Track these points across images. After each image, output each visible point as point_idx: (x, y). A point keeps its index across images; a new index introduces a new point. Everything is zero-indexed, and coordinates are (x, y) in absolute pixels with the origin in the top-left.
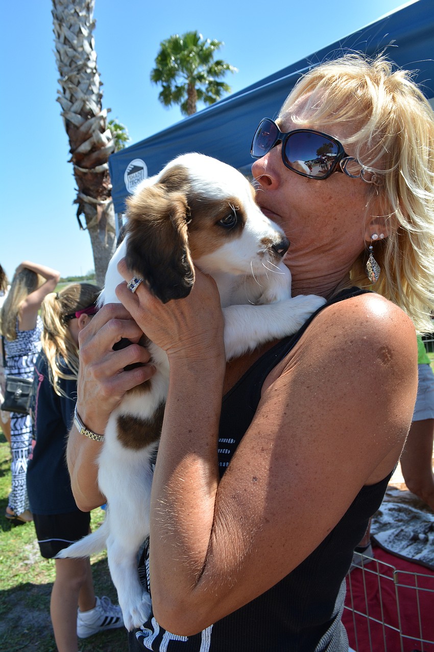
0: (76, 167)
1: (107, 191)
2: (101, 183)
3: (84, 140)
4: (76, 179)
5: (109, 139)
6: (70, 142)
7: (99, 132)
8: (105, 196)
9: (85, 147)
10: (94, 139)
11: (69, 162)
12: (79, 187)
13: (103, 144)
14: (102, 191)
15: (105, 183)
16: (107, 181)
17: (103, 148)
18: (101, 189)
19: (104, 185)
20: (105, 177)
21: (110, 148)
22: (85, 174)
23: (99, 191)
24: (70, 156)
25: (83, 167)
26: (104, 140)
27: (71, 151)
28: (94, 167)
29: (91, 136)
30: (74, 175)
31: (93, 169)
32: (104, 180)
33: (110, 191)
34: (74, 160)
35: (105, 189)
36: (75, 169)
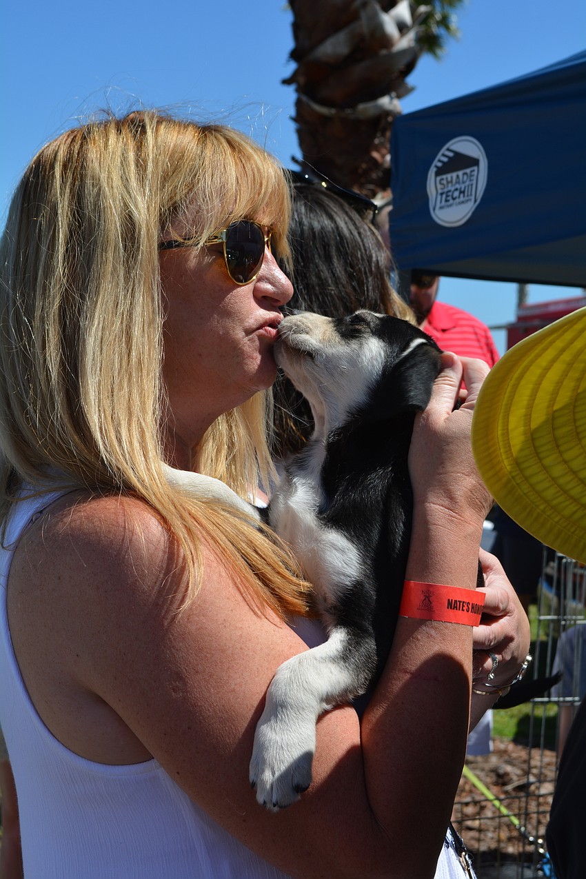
0: (304, 98)
1: (380, 174)
2: (368, 147)
3: (335, 28)
4: (300, 132)
5: (402, 27)
6: (297, 28)
7: (378, 7)
8: (371, 187)
9: (334, 47)
10: (363, 25)
11: (286, 82)
12: (305, 157)
13: (386, 41)
14: (366, 172)
15: (378, 151)
16: (382, 145)
17: (384, 52)
18: (364, 166)
19: (375, 155)
20: (379, 134)
21: (403, 52)
22: (324, 119)
23: (360, 171)
24: (293, 66)
25: (323, 103)
26: (391, 28)
27: (295, 55)
28: (353, 105)
29: (355, 17)
30: (295, 120)
31: (349, 111)
32: (377, 141)
33: (388, 172)
34: (302, 80)
35: (376, 164)
36: (299, 104)
